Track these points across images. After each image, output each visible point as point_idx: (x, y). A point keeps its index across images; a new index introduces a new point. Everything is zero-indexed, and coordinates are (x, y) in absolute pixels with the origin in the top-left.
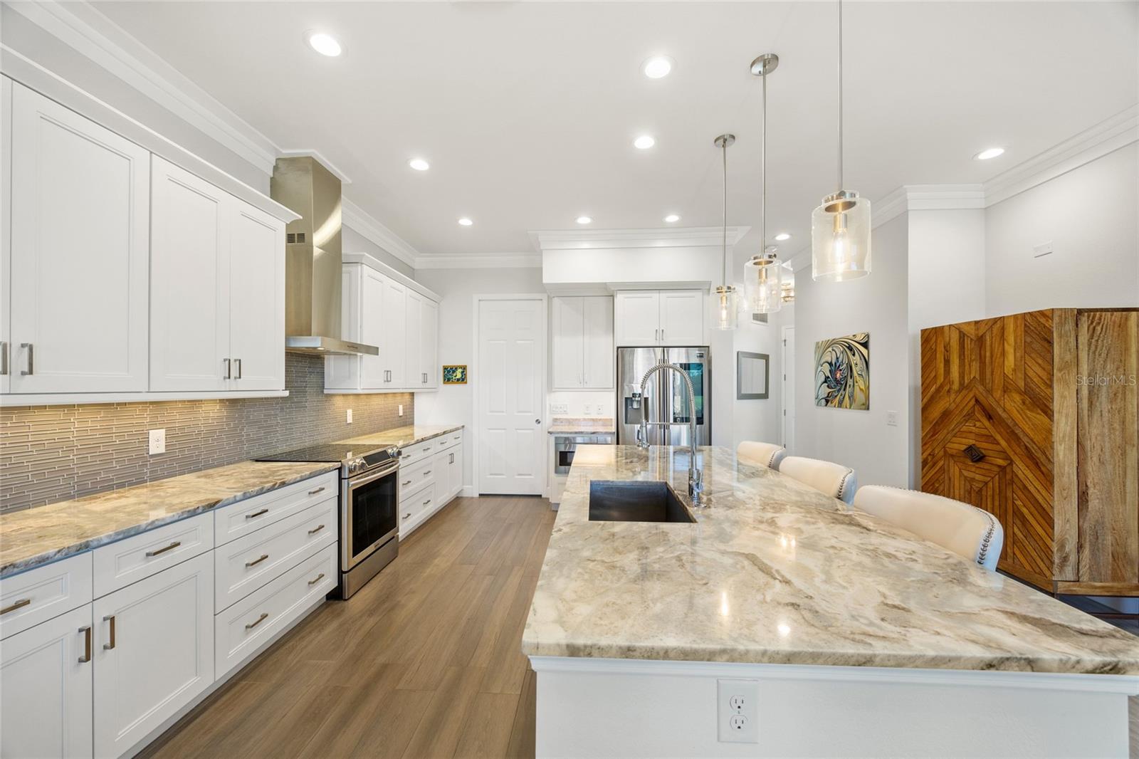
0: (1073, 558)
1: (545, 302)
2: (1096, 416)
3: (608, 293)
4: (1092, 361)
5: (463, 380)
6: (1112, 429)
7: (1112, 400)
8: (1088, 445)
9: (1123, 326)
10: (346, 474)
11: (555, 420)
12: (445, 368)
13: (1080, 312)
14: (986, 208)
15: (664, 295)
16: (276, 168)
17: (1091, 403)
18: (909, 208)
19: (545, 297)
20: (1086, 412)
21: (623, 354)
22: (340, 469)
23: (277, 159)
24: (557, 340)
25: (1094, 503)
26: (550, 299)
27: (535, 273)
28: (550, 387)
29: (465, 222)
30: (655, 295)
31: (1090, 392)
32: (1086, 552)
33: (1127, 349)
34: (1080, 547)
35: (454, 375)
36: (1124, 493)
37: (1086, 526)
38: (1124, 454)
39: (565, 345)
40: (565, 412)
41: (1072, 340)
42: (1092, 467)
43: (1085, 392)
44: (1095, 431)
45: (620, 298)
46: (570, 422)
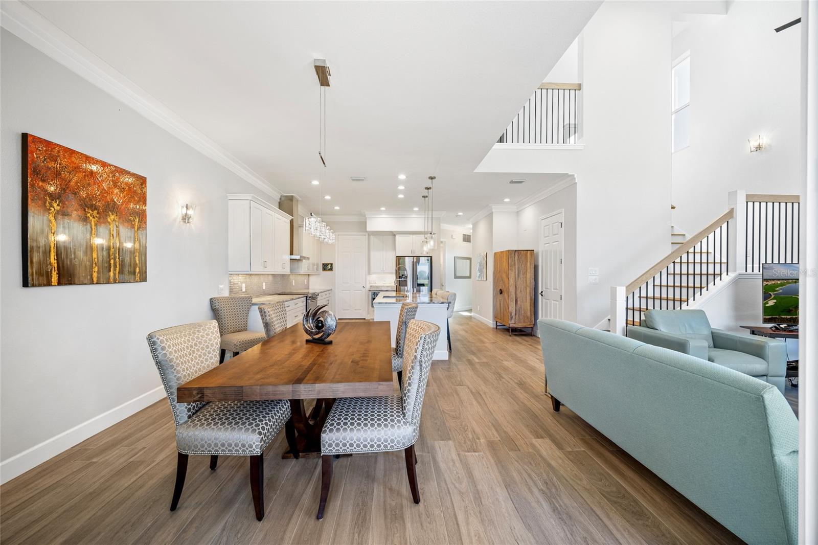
0: (514, 317)
1: (367, 236)
2: (519, 279)
3: (393, 234)
4: (519, 264)
5: (331, 269)
6: (523, 282)
7: (523, 275)
8: (517, 287)
9: (526, 255)
10: (308, 299)
11: (371, 286)
12: (323, 264)
13: (516, 251)
14: (517, 212)
15: (414, 236)
16: (280, 199)
17: (518, 277)
18: (493, 211)
19: (367, 234)
20: (517, 278)
21: (400, 260)
22: (307, 297)
23: (281, 196)
24: (372, 253)
25: (519, 302)
26: (369, 235)
27: (364, 224)
28: (369, 273)
29: (337, 208)
30: (411, 236)
31: (518, 273)
32: (517, 316)
33: (527, 261)
34: (516, 314)
35: (327, 267)
36: (526, 300)
37: (517, 309)
38: (526, 289)
39: (376, 256)
40: (376, 283)
41: (514, 258)
42: (518, 292)
43: (517, 273)
44: (519, 282)
45: (397, 237)
46: (377, 287)
